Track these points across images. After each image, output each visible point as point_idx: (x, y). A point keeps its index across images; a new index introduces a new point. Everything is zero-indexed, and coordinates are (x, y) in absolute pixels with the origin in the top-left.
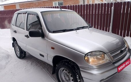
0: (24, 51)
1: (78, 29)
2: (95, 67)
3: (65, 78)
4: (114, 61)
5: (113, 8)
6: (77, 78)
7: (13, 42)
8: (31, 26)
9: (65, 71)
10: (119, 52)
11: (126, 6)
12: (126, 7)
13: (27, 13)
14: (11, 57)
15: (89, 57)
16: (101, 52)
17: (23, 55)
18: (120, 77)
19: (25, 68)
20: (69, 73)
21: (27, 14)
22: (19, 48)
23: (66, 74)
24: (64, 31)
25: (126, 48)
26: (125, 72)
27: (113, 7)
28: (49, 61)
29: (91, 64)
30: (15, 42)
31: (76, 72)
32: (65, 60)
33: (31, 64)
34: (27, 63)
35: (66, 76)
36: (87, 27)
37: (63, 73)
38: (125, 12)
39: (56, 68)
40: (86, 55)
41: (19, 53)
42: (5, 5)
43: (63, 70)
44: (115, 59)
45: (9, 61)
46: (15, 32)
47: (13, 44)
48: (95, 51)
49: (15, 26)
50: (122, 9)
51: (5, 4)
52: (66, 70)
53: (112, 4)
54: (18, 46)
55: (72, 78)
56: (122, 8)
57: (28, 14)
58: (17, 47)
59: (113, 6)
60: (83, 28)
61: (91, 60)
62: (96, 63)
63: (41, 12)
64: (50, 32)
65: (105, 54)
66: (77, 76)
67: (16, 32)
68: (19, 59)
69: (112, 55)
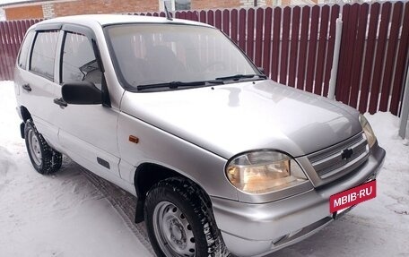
0: (54, 150)
1: (220, 81)
2: (257, 198)
3: (172, 236)
4: (321, 183)
5: (339, 21)
6: (205, 232)
7: (22, 121)
8: (86, 73)
9: (170, 211)
10: (340, 154)
11: (380, 16)
12: (380, 21)
13: (63, 28)
14: (16, 169)
15: (241, 167)
16: (280, 154)
17: (51, 162)
18: (346, 235)
19: (55, 202)
20: (182, 217)
21: (62, 33)
22: (39, 140)
23: (174, 220)
24: (174, 86)
25: (366, 143)
26: (363, 221)
27: (341, 18)
28: (126, 180)
29: (245, 190)
30: (28, 120)
31: (203, 216)
32: (173, 179)
33: (76, 190)
34: (64, 186)
35: (174, 227)
36: (252, 76)
37: (167, 219)
38: (378, 35)
39: (146, 204)
40: (230, 160)
41: (39, 156)
42: (7, 7)
43: (167, 209)
44: (323, 177)
45: (7, 182)
46: (28, 88)
47: (22, 126)
48: (261, 150)
49: (27, 72)
50: (368, 26)
51: (9, 4)
52: (174, 210)
53: (336, 7)
54: (37, 134)
55: (190, 235)
56: (368, 21)
57: (66, 32)
58: (35, 137)
59: (340, 15)
60: (237, 79)
61: (248, 175)
62: (261, 188)
63: (104, 27)
64: (127, 87)
65: (292, 161)
66: (206, 226)
67: (30, 90)
68: (40, 175)
69: (314, 165)
